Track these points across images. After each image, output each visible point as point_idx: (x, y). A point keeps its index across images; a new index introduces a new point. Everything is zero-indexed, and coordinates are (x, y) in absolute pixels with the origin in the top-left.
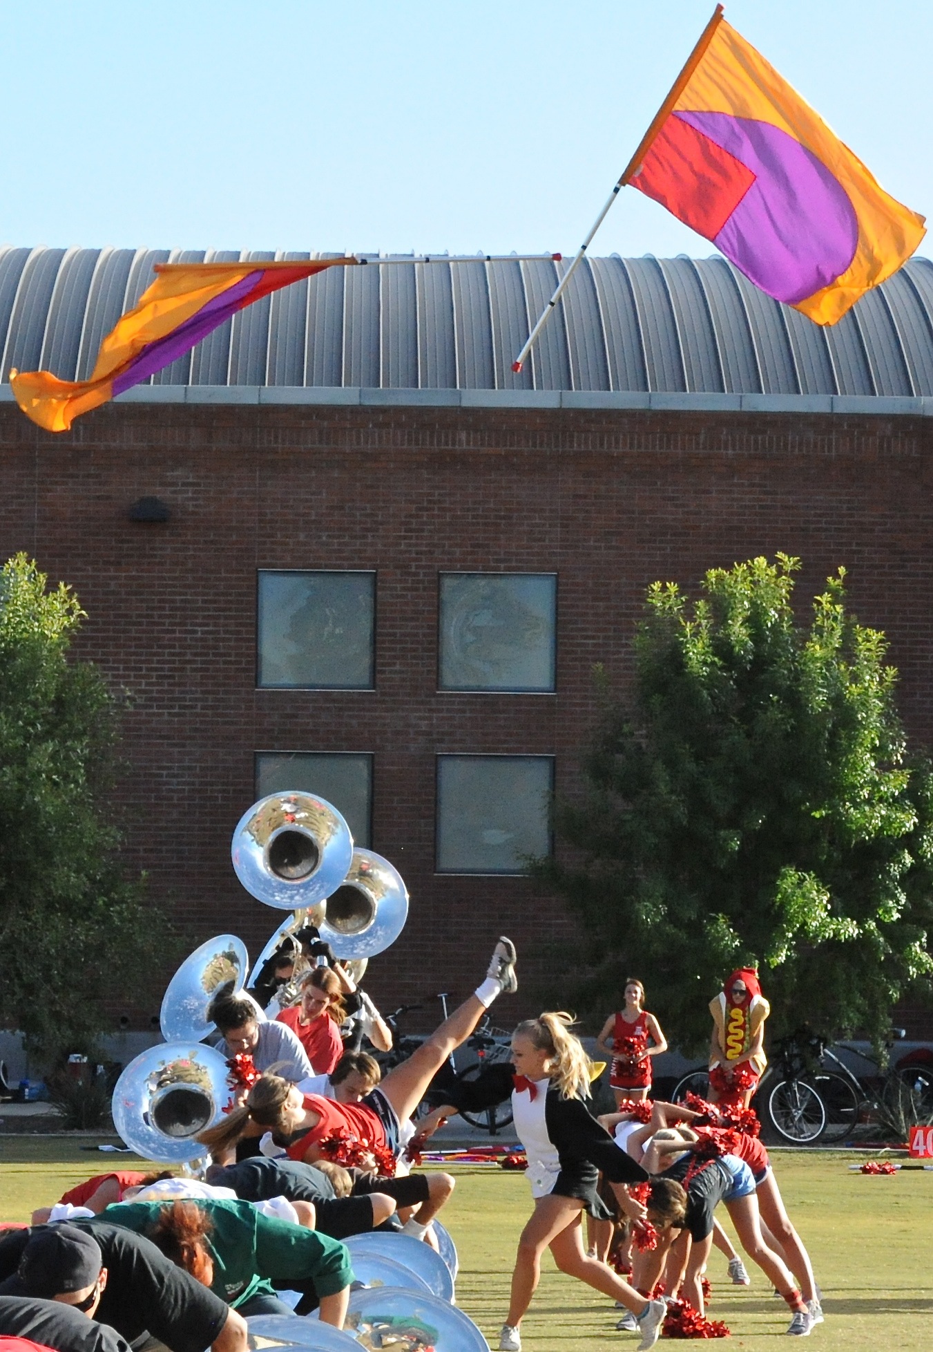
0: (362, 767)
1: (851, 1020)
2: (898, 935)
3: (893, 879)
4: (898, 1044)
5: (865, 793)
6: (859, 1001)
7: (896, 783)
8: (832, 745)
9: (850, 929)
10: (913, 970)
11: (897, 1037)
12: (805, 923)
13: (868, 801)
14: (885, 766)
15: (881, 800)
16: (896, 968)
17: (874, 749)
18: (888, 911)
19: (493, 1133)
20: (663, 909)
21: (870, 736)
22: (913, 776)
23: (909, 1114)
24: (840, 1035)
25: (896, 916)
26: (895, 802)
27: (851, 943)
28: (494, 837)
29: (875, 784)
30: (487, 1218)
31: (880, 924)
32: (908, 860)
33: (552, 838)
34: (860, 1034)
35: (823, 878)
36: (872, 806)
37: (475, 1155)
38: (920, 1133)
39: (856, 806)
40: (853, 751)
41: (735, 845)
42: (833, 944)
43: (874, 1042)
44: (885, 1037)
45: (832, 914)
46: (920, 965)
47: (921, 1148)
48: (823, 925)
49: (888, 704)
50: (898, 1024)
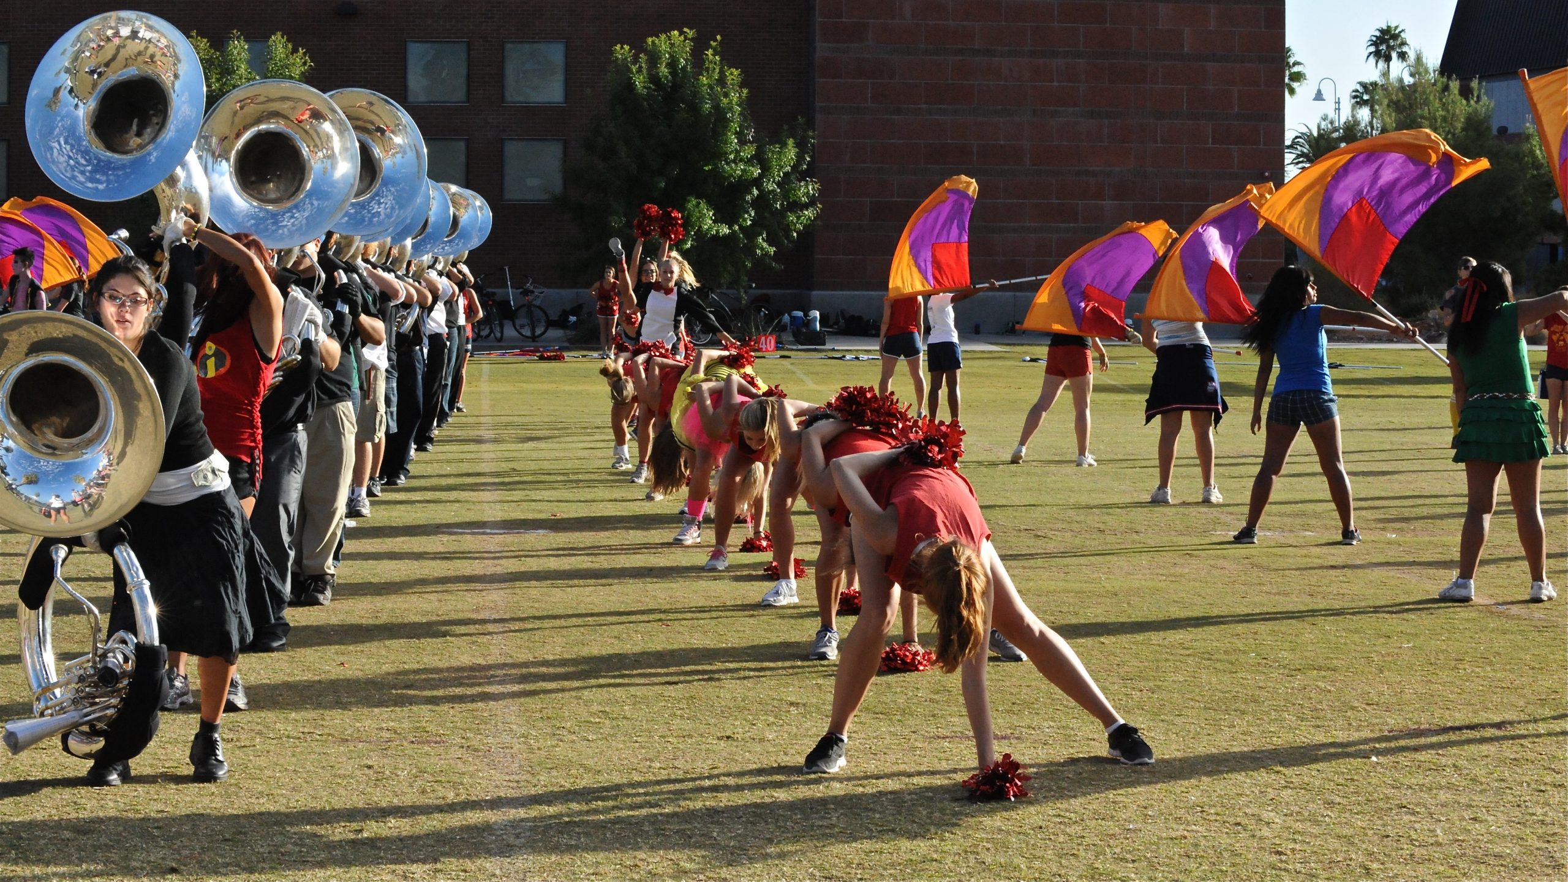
0: (462, 145)
1: (726, 278)
2: (751, 233)
3: (747, 202)
4: (751, 291)
5: (732, 157)
6: (730, 268)
7: (748, 151)
8: (714, 131)
9: (725, 230)
10: (758, 252)
11: (751, 287)
12: (700, 227)
13: (734, 161)
14: (742, 142)
15: (741, 160)
16: (750, 249)
17: (736, 133)
18: (745, 220)
19: (534, 341)
20: (624, 220)
21: (735, 126)
22: (758, 147)
23: (757, 328)
24: (720, 286)
25: (749, 223)
26: (749, 162)
27: (725, 237)
28: (533, 182)
29: (737, 152)
30: (531, 386)
31: (741, 227)
32: (755, 192)
33: (565, 184)
34: (730, 286)
35: (711, 204)
36: (736, 164)
37: (524, 353)
38: (763, 339)
39: (728, 164)
40: (726, 134)
41: (663, 185)
42: (716, 238)
43: (738, 290)
44: (744, 288)
45: (715, 222)
46: (762, 249)
47: (764, 347)
48: (710, 228)
49: (743, 109)
50: (751, 280)
